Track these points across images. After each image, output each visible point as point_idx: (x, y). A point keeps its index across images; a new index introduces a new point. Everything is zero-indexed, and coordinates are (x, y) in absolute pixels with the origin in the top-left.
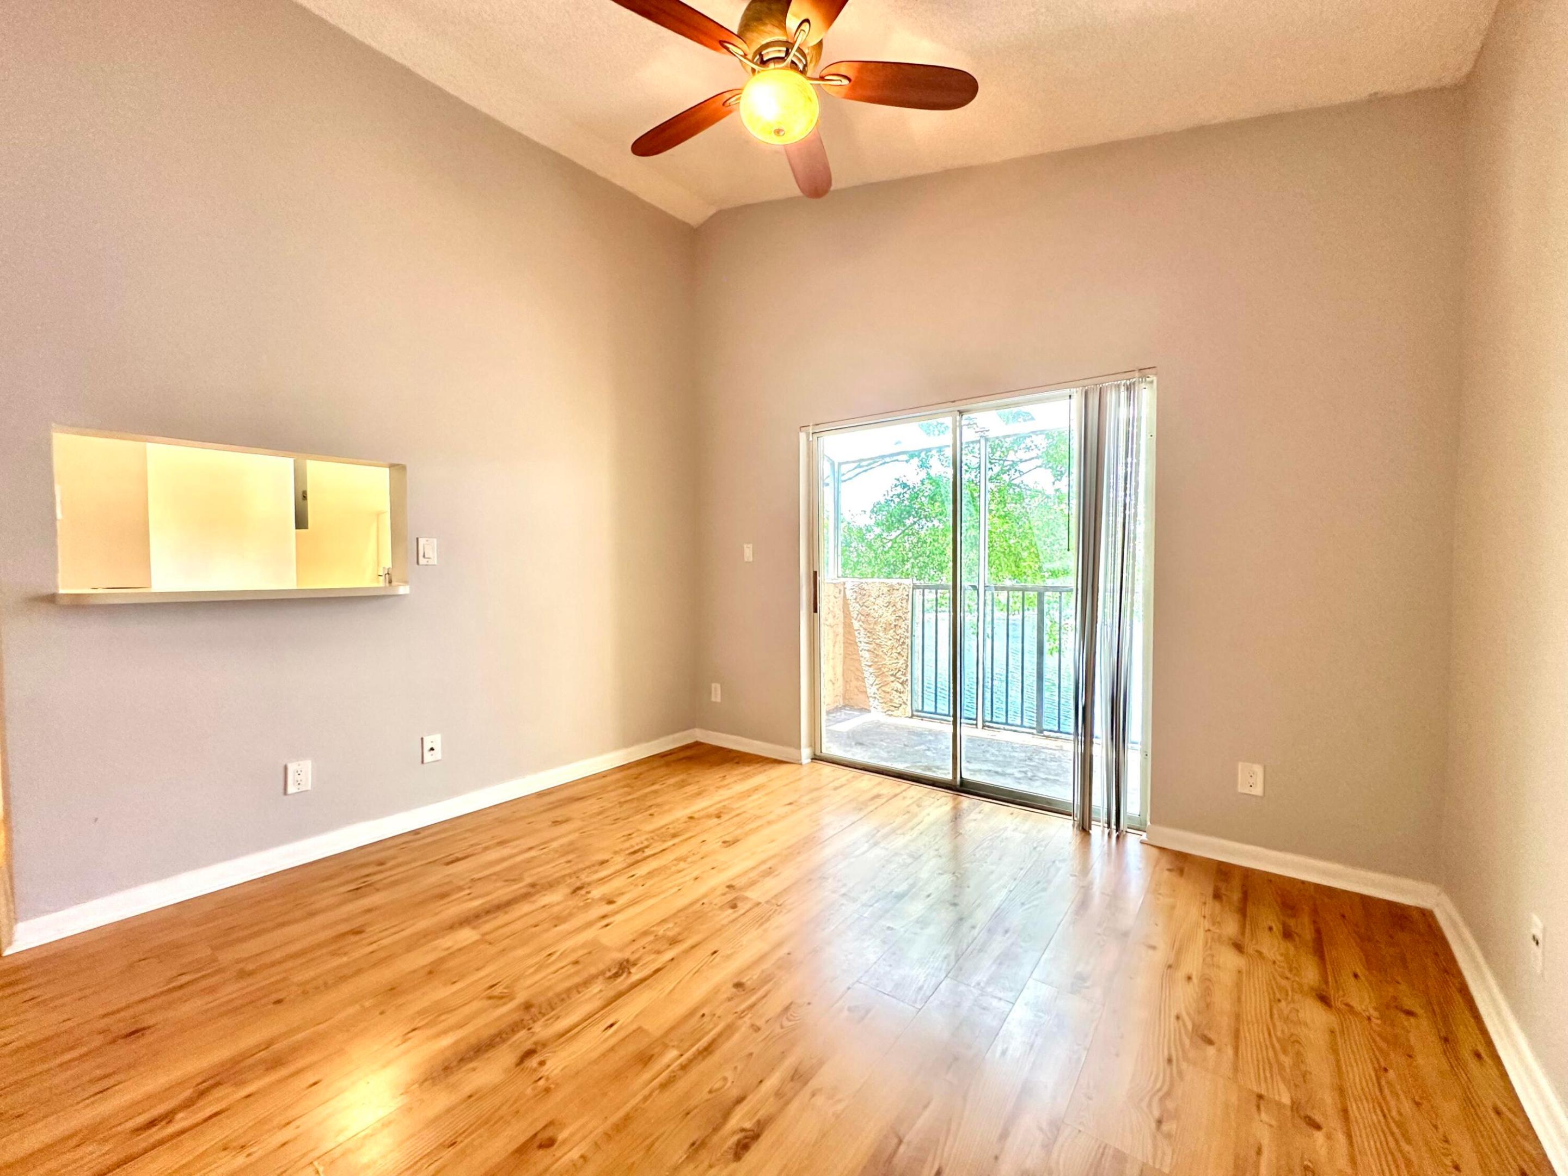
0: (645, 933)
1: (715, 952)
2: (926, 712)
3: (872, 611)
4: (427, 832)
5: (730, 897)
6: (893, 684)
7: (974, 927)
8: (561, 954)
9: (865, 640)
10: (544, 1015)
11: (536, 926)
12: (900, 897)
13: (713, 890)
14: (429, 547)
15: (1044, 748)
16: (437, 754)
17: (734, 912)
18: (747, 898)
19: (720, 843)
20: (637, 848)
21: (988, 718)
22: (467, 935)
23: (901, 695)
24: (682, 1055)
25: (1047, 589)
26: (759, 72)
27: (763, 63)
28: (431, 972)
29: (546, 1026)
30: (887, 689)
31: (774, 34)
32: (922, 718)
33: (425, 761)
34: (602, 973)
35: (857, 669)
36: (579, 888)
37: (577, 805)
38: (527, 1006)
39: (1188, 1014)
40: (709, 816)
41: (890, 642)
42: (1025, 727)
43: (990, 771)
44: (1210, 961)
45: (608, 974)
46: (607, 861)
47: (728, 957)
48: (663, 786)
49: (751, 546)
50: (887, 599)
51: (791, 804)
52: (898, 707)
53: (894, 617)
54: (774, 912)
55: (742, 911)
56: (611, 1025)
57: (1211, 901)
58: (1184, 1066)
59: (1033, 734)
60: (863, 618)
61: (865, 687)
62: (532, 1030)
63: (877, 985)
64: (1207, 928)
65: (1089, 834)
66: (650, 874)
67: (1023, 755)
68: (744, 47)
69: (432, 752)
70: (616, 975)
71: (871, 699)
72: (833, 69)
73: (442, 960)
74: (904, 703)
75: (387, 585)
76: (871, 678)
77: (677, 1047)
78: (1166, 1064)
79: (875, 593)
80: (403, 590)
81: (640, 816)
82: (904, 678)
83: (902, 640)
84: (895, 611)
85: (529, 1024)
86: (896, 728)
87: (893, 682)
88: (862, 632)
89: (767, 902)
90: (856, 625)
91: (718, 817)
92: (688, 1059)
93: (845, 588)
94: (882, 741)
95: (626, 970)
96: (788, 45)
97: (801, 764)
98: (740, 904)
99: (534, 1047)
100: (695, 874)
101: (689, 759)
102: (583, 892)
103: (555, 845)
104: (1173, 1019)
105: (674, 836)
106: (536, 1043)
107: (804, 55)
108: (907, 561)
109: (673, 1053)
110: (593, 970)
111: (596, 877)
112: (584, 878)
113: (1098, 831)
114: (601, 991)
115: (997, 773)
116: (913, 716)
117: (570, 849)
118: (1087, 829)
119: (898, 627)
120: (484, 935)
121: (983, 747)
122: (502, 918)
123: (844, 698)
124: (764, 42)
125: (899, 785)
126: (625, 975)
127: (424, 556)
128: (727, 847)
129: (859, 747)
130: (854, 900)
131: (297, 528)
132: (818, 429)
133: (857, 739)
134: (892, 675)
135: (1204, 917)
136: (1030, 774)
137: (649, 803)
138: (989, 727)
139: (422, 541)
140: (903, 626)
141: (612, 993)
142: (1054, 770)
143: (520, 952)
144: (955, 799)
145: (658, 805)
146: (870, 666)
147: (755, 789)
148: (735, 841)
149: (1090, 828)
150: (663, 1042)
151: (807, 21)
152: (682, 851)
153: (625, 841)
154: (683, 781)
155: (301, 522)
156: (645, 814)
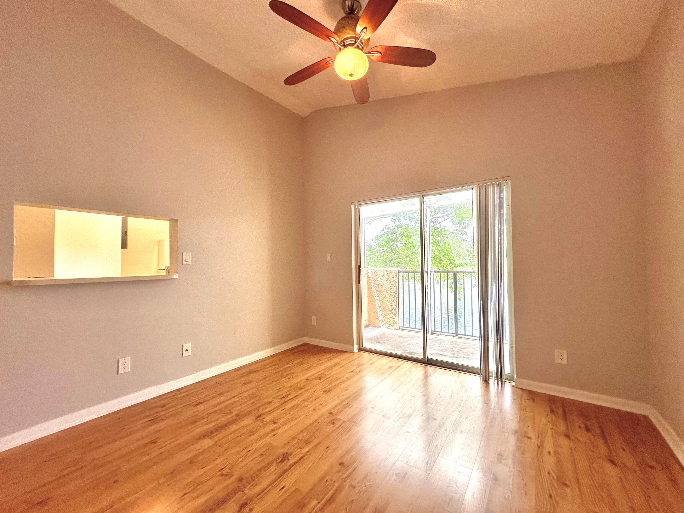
0: (293, 439)
1: (328, 447)
2: (405, 327)
3: (380, 283)
4: (185, 390)
5: (330, 419)
6: (390, 315)
7: (446, 430)
8: (255, 451)
9: (377, 296)
10: (249, 483)
11: (241, 436)
12: (410, 416)
13: (323, 415)
14: (187, 257)
15: (460, 343)
16: (189, 353)
17: (334, 426)
18: (339, 419)
19: (322, 392)
20: (284, 395)
21: (433, 329)
22: (207, 442)
23: (394, 320)
24: (319, 503)
25: (458, 272)
26: (343, 50)
27: (345, 46)
28: (192, 462)
29: (250, 489)
30: (388, 317)
31: (350, 34)
32: (404, 330)
33: (184, 356)
34: (275, 460)
35: (374, 309)
36: (259, 416)
37: (253, 375)
38: (240, 479)
39: (553, 471)
40: (316, 379)
41: (389, 296)
42: (450, 333)
43: (438, 354)
44: (556, 445)
45: (279, 461)
46: (271, 402)
47: (335, 450)
48: (292, 365)
49: (330, 255)
50: (387, 277)
51: (352, 372)
52: (393, 325)
53: (390, 285)
54: (353, 426)
55: (337, 426)
56: (283, 488)
57: (550, 414)
58: (558, 498)
59: (453, 336)
60: (376, 286)
61: (378, 316)
62: (245, 492)
63: (407, 462)
64: (551, 427)
65: (489, 383)
66: (292, 408)
67: (451, 346)
68: (338, 39)
69: (187, 351)
70: (282, 461)
71: (380, 322)
72: (374, 49)
73: (196, 456)
74: (396, 323)
75: (167, 274)
76: (380, 312)
77: (317, 499)
78: (549, 498)
79: (381, 274)
80: (175, 276)
81: (284, 379)
82: (395, 312)
83: (394, 295)
84: (390, 282)
85: (242, 489)
86: (393, 335)
87: (390, 314)
88: (376, 292)
89: (348, 421)
90: (373, 289)
91: (320, 379)
92: (322, 505)
93: (368, 273)
94: (388, 341)
95: (287, 458)
96: (356, 39)
97: (354, 353)
98: (336, 422)
99: (246, 501)
100: (313, 408)
101: (303, 351)
102: (261, 418)
103: (245, 394)
104: (547, 474)
105: (301, 389)
106: (247, 499)
107: (362, 43)
108: (392, 261)
109: (314, 502)
110: (271, 459)
111: (267, 410)
112: (261, 411)
113: (492, 381)
114: (275, 469)
115: (441, 355)
116: (399, 329)
117: (253, 396)
118: (487, 381)
119: (392, 290)
120: (216, 442)
121: (433, 343)
122: (224, 433)
123: (369, 321)
124: (345, 37)
125: (399, 362)
126: (286, 461)
127: (185, 261)
128: (326, 393)
129: (378, 344)
130: (389, 418)
131: (122, 248)
132: (360, 203)
133: (378, 340)
134: (390, 311)
135: (549, 422)
136: (456, 355)
137: (287, 373)
138: (434, 333)
139: (184, 254)
140: (394, 289)
141: (281, 471)
142: (467, 353)
143: (234, 450)
144: (425, 368)
145: (291, 374)
146: (380, 307)
147: (335, 365)
148: (329, 391)
149: (489, 380)
150: (309, 496)
151: (366, 28)
152: (305, 396)
153: (277, 392)
154: (301, 362)
155: (124, 245)
156: (286, 378)
